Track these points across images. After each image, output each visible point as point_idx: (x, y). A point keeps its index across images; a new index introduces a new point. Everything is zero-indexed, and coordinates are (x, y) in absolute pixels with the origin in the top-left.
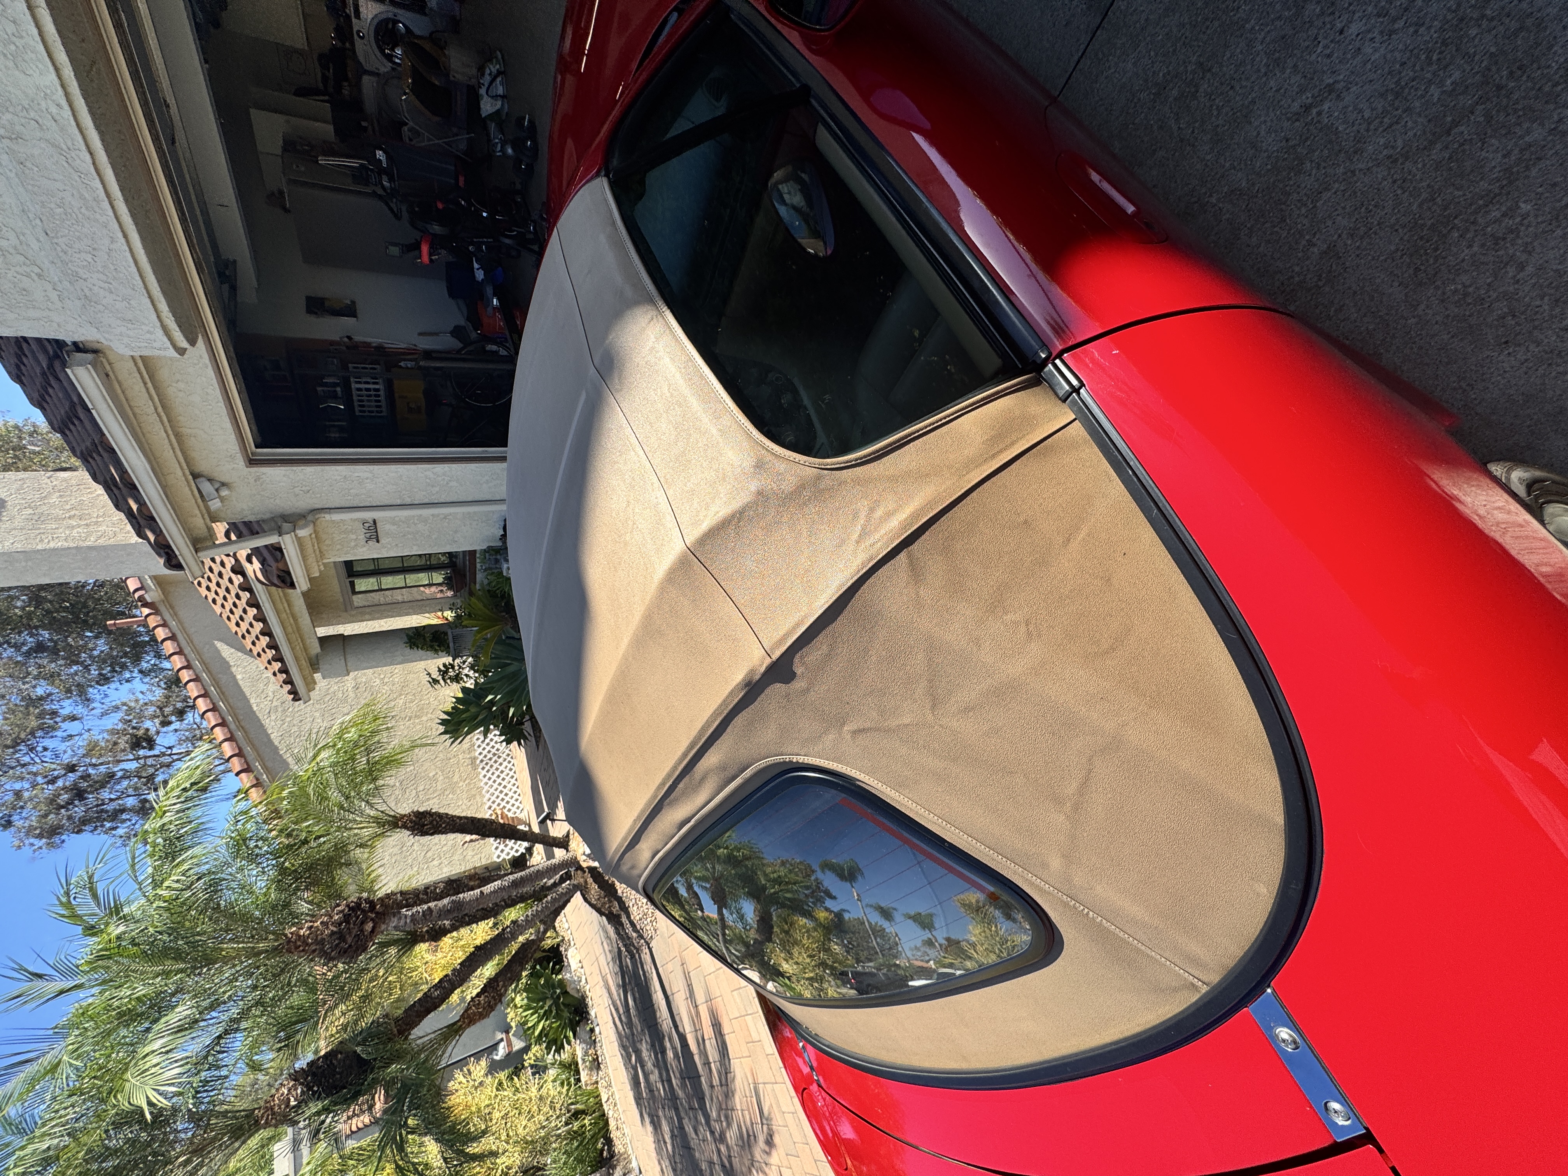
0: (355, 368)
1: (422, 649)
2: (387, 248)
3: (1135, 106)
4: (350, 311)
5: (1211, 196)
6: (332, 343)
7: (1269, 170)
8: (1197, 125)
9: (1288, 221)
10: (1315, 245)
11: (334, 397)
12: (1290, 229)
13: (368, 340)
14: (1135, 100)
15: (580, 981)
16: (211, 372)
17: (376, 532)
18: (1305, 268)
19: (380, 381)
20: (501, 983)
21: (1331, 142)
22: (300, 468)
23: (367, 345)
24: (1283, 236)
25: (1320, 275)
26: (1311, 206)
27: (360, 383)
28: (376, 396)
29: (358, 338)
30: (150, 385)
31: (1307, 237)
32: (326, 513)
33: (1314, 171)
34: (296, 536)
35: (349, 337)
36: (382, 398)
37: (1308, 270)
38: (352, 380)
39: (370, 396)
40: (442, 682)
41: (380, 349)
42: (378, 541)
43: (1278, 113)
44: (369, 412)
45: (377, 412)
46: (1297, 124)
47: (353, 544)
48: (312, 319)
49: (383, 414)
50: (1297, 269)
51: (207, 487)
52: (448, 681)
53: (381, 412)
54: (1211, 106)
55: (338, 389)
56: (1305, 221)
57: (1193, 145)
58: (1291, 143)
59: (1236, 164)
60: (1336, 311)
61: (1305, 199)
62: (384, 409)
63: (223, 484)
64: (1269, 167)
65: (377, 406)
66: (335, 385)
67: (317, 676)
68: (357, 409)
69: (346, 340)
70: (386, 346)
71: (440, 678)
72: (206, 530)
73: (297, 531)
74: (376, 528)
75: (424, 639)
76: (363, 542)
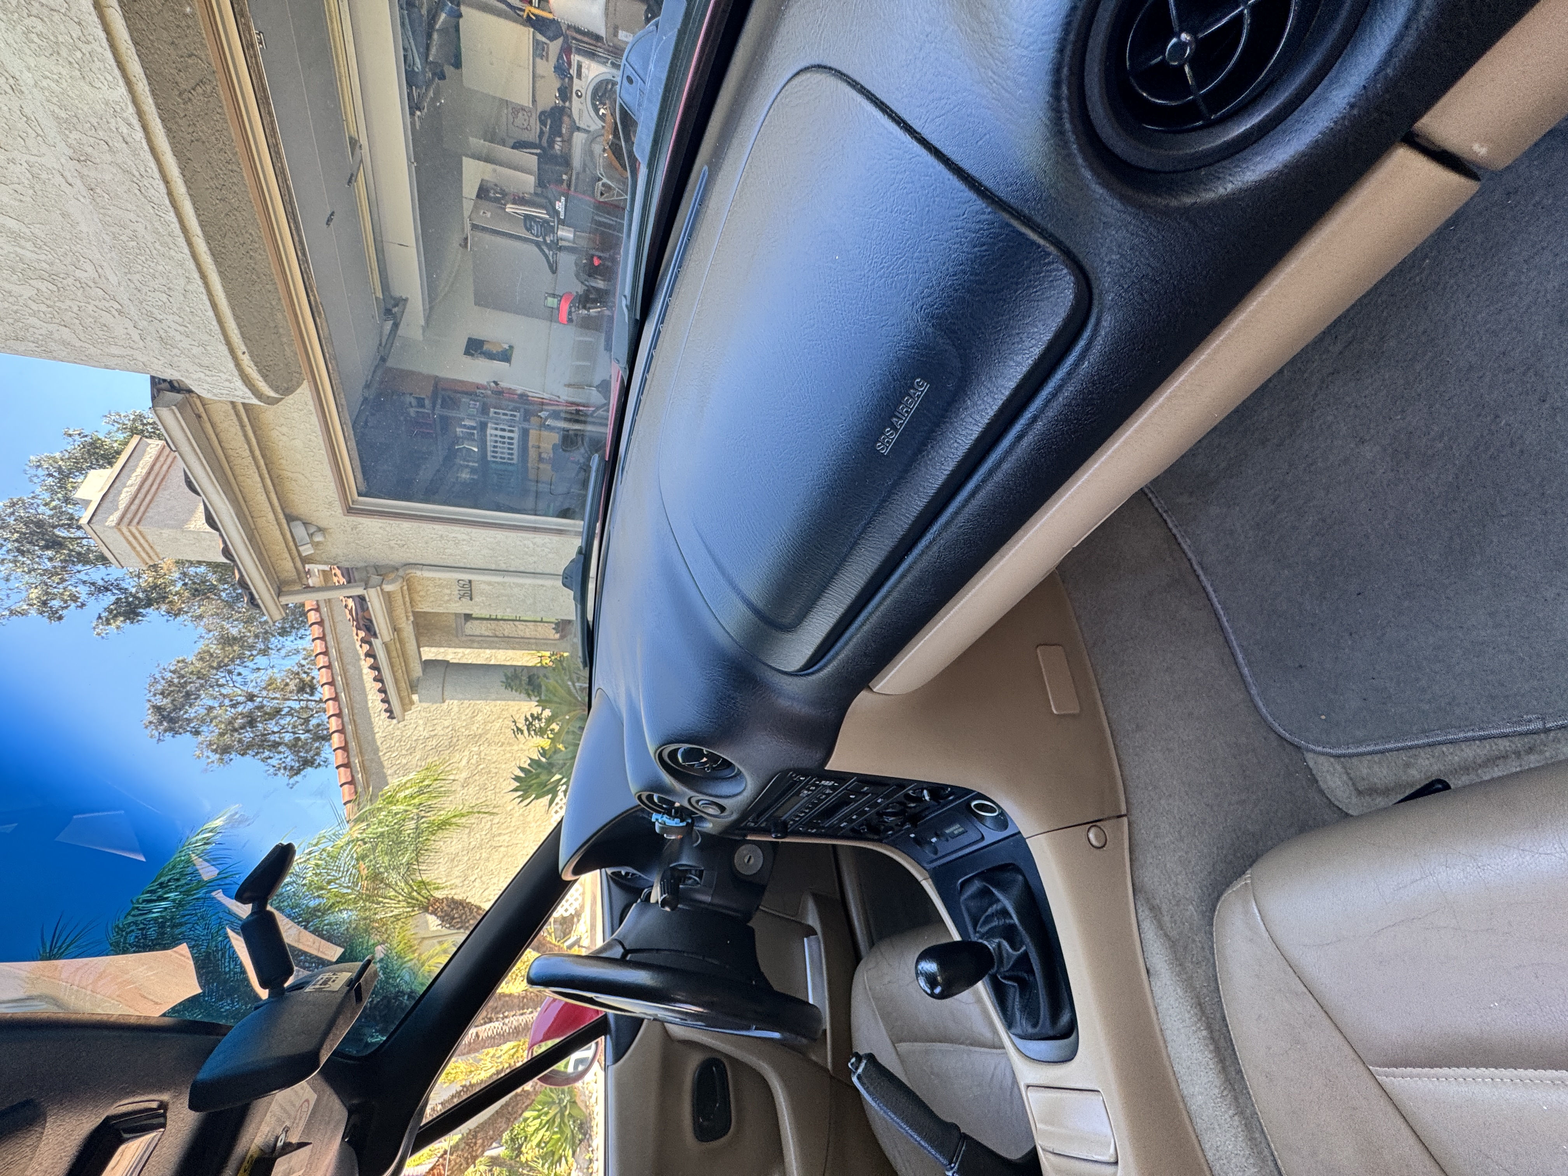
0: (495, 413)
1: (516, 691)
2: (546, 298)
4: (505, 356)
6: (478, 387)
11: (470, 437)
13: (513, 387)
15: (591, 1097)
16: (315, 420)
17: (471, 590)
19: (516, 429)
20: (480, 1142)
22: (398, 522)
23: (511, 392)
27: (496, 429)
28: (509, 444)
29: (503, 384)
30: (248, 428)
32: (418, 569)
34: (382, 590)
35: (496, 383)
36: (515, 447)
38: (489, 425)
39: (504, 443)
40: (526, 732)
41: (523, 396)
42: (471, 599)
44: (501, 458)
45: (509, 459)
47: (446, 598)
48: (468, 360)
49: (515, 461)
51: (300, 531)
52: (532, 733)
53: (512, 459)
55: (475, 432)
62: (515, 457)
63: (320, 530)
65: (509, 454)
66: (474, 428)
67: (415, 697)
68: (489, 454)
69: (493, 384)
70: (530, 394)
71: (525, 729)
72: (295, 573)
73: (384, 586)
74: (471, 586)
75: (521, 681)
76: (457, 599)
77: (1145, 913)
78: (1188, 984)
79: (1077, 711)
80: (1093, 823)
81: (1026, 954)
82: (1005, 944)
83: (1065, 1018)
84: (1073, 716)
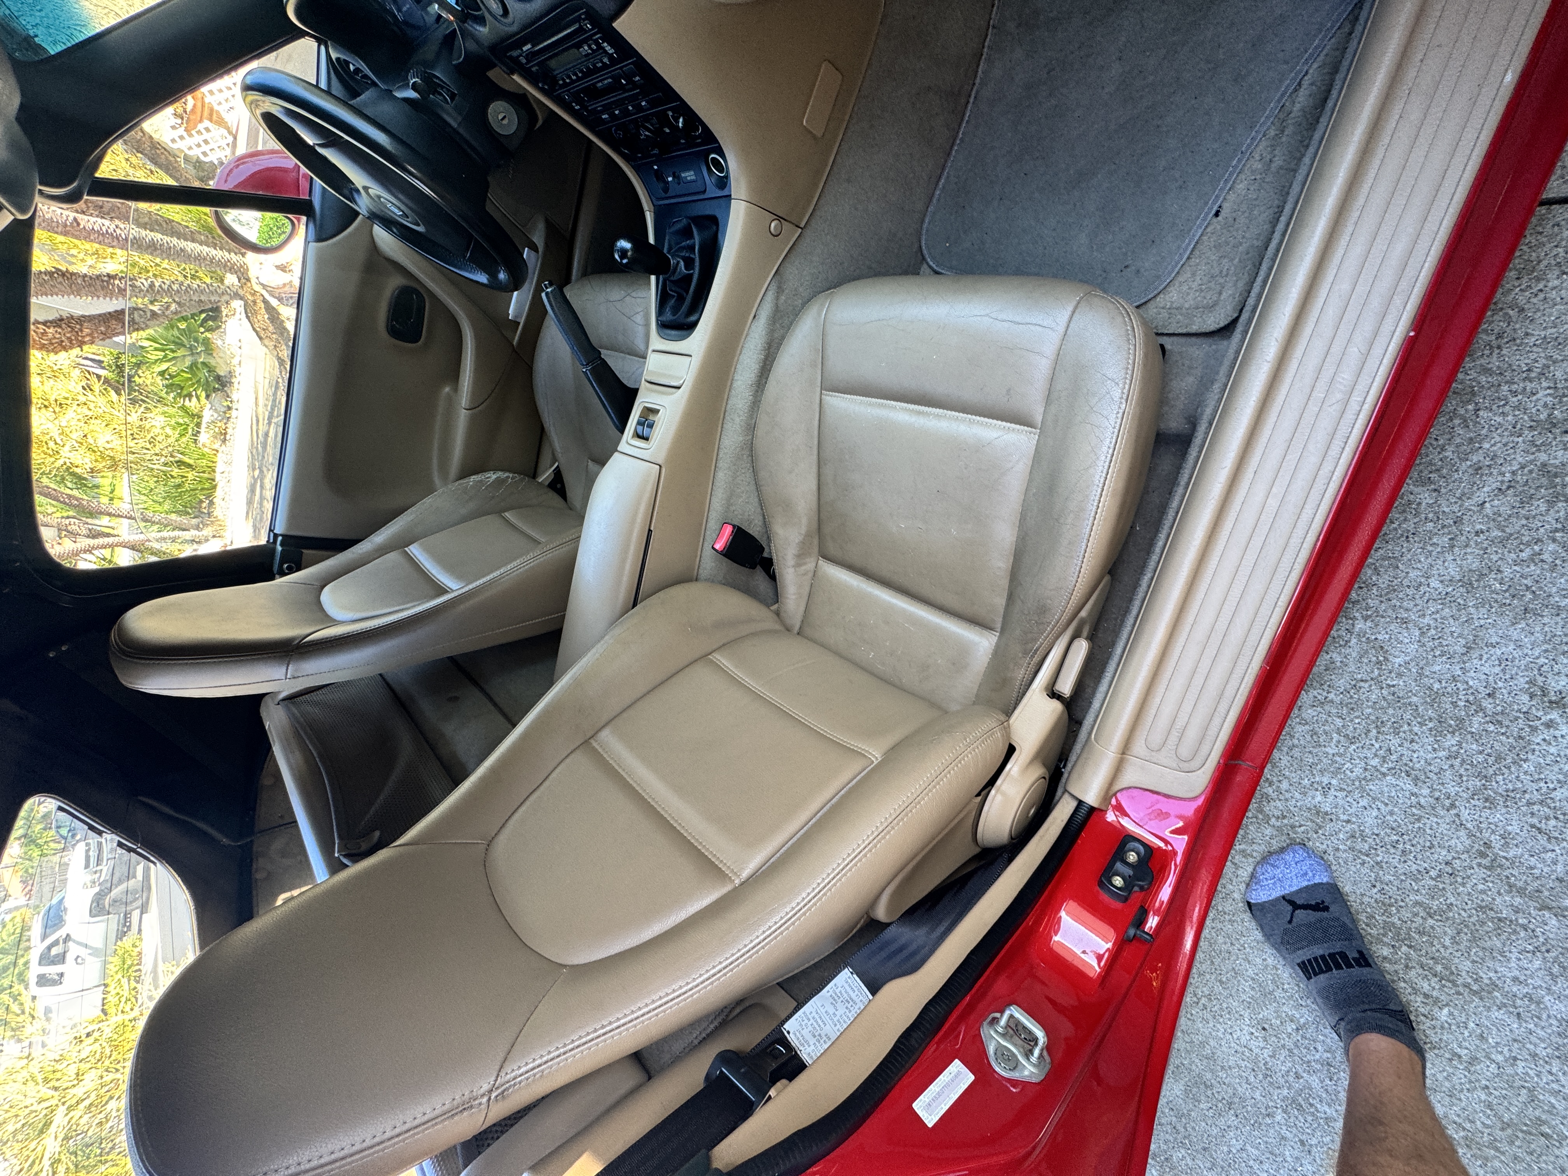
3: (1515, 393)
5: (1366, 618)
7: (1430, 688)
8: (1496, 533)
9: (1353, 747)
10: (1325, 794)
12: (1340, 755)
14: (1529, 386)
18: (1288, 795)
21: (1499, 758)
24: (1328, 750)
25: (1284, 817)
26: (1384, 770)
31: (1334, 782)
33: (1442, 754)
37: (1287, 800)
43: (1542, 660)
46: (1525, 698)
50: (1285, 785)
54: (1538, 541)
56: (1358, 771)
57: (1453, 546)
58: (1487, 704)
59: (1433, 632)
60: (1244, 851)
61: (1394, 757)
64: (1436, 686)
77: (773, 287)
78: (771, 332)
79: (819, 134)
80: (779, 218)
81: (692, 275)
82: (682, 263)
83: (693, 318)
84: (814, 137)
